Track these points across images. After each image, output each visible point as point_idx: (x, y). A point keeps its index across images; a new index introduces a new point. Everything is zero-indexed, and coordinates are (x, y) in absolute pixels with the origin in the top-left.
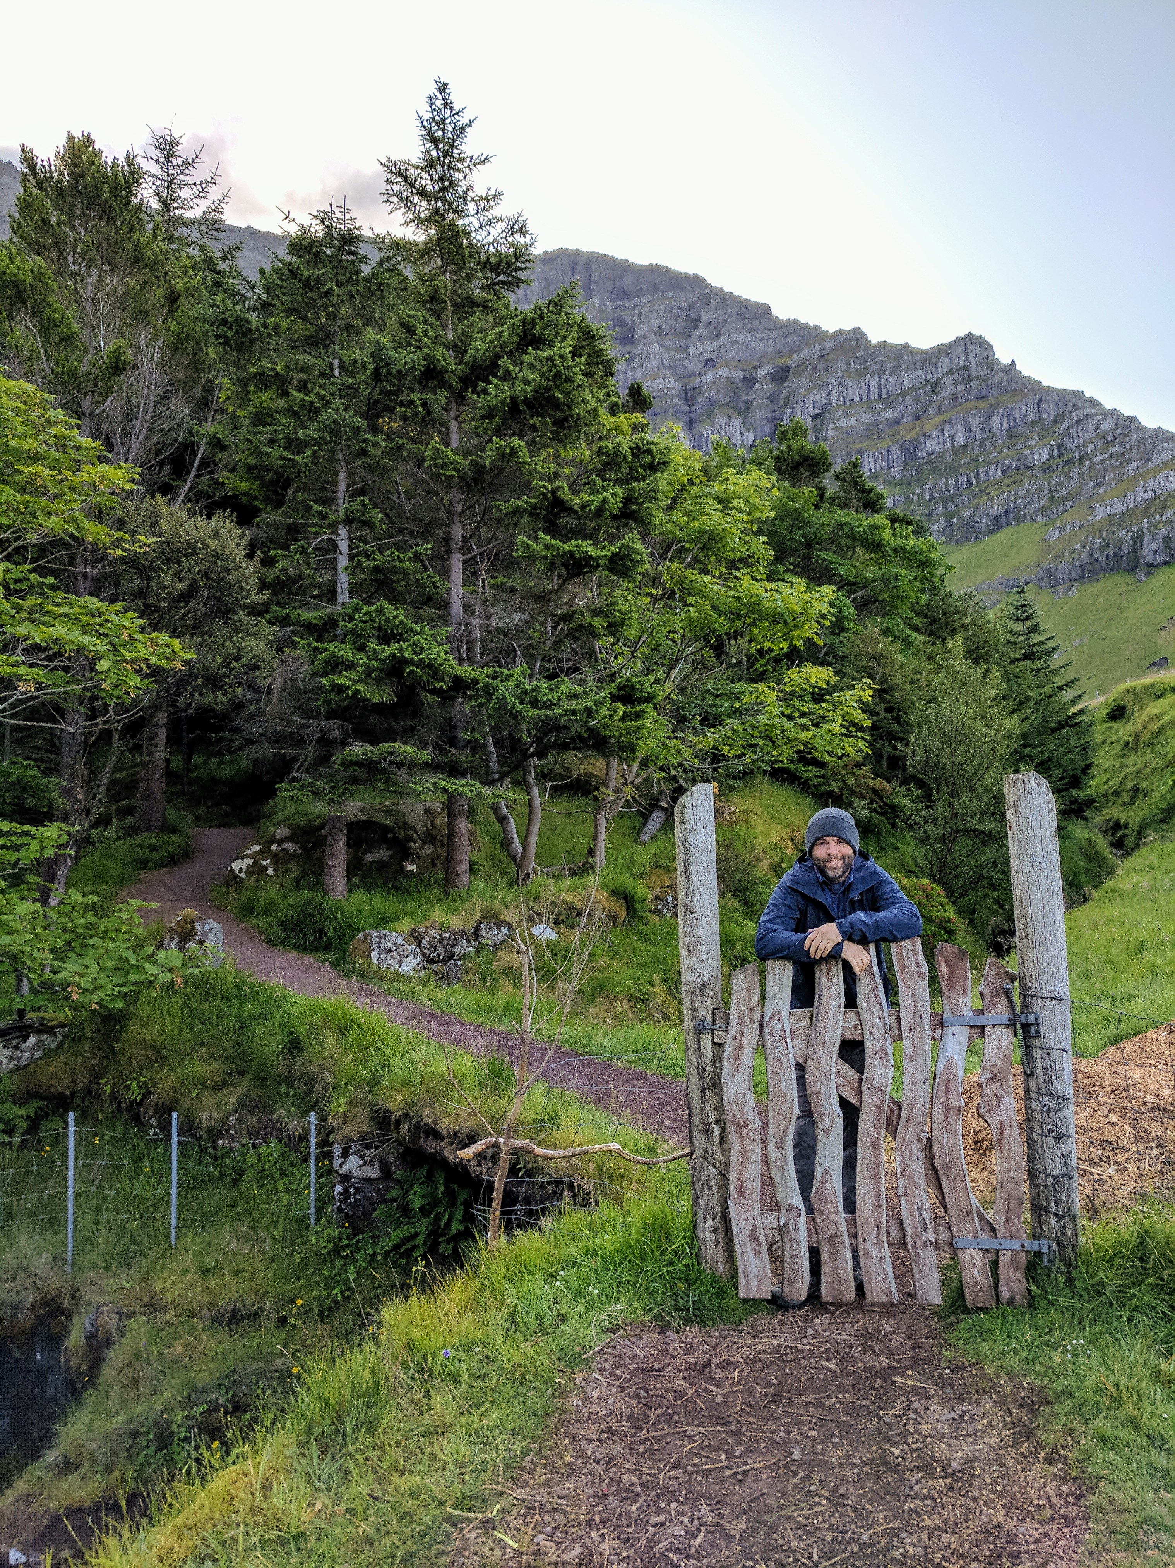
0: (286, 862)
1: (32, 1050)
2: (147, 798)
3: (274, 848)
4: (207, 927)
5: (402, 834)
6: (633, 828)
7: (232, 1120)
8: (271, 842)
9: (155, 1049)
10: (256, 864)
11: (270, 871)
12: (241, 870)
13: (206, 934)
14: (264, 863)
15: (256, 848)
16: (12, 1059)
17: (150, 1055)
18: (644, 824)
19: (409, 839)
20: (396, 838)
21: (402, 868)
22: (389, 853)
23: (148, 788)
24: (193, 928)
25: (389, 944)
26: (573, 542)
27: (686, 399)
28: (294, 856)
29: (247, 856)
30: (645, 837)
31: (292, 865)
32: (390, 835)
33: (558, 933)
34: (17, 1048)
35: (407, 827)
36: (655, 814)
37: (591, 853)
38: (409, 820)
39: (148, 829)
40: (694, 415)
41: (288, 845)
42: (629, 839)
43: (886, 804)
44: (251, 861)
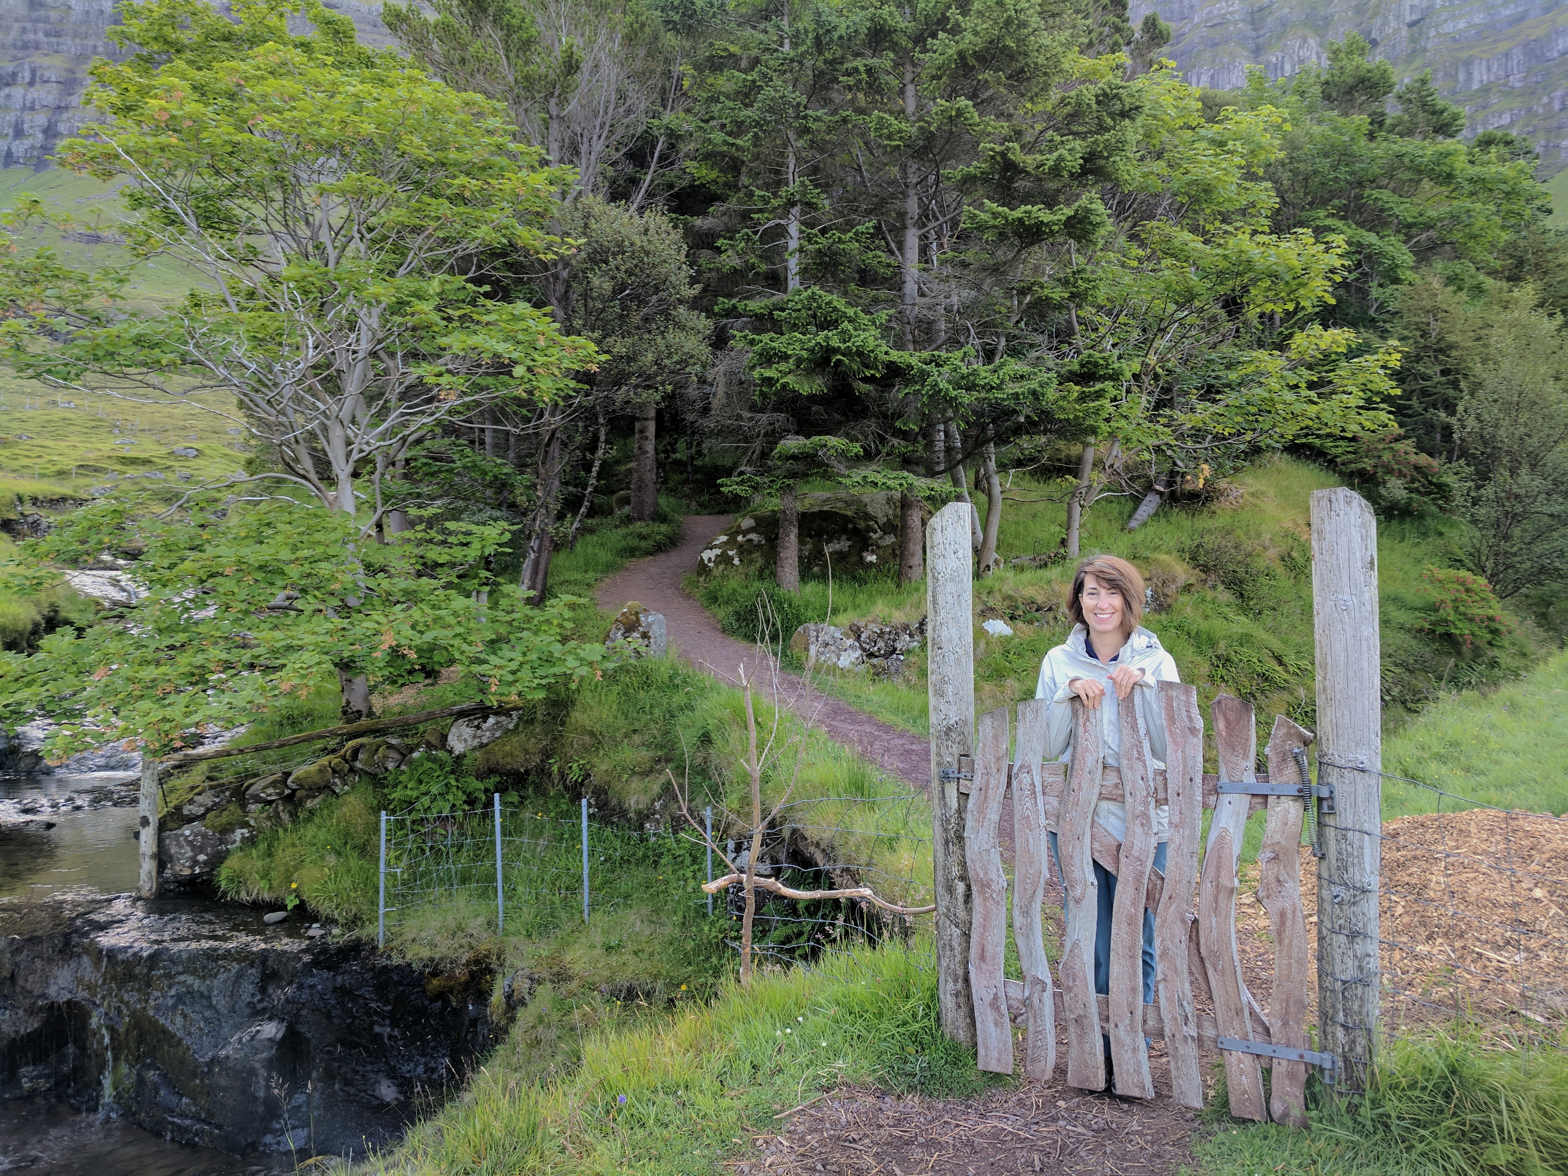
0: (750, 553)
1: (493, 729)
2: (639, 489)
3: (740, 538)
4: (650, 618)
5: (862, 525)
6: (1121, 513)
7: (657, 805)
8: (738, 533)
9: (592, 734)
10: (724, 553)
11: (736, 561)
12: (710, 560)
13: (649, 625)
14: (731, 553)
15: (724, 538)
16: (475, 737)
17: (587, 739)
18: (1135, 509)
19: (870, 529)
20: (856, 529)
21: (862, 557)
22: (849, 543)
23: (641, 479)
24: (638, 619)
25: (827, 638)
26: (1023, 208)
27: (1252, 23)
28: (758, 546)
29: (715, 547)
30: (1133, 524)
31: (755, 555)
32: (850, 526)
33: (1014, 629)
34: (478, 727)
35: (867, 517)
36: (1148, 498)
37: (1063, 543)
38: (870, 510)
39: (641, 519)
40: (1261, 40)
41: (753, 536)
42: (1116, 526)
43: (1431, 483)
44: (718, 551)
